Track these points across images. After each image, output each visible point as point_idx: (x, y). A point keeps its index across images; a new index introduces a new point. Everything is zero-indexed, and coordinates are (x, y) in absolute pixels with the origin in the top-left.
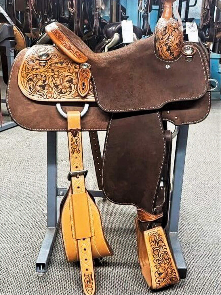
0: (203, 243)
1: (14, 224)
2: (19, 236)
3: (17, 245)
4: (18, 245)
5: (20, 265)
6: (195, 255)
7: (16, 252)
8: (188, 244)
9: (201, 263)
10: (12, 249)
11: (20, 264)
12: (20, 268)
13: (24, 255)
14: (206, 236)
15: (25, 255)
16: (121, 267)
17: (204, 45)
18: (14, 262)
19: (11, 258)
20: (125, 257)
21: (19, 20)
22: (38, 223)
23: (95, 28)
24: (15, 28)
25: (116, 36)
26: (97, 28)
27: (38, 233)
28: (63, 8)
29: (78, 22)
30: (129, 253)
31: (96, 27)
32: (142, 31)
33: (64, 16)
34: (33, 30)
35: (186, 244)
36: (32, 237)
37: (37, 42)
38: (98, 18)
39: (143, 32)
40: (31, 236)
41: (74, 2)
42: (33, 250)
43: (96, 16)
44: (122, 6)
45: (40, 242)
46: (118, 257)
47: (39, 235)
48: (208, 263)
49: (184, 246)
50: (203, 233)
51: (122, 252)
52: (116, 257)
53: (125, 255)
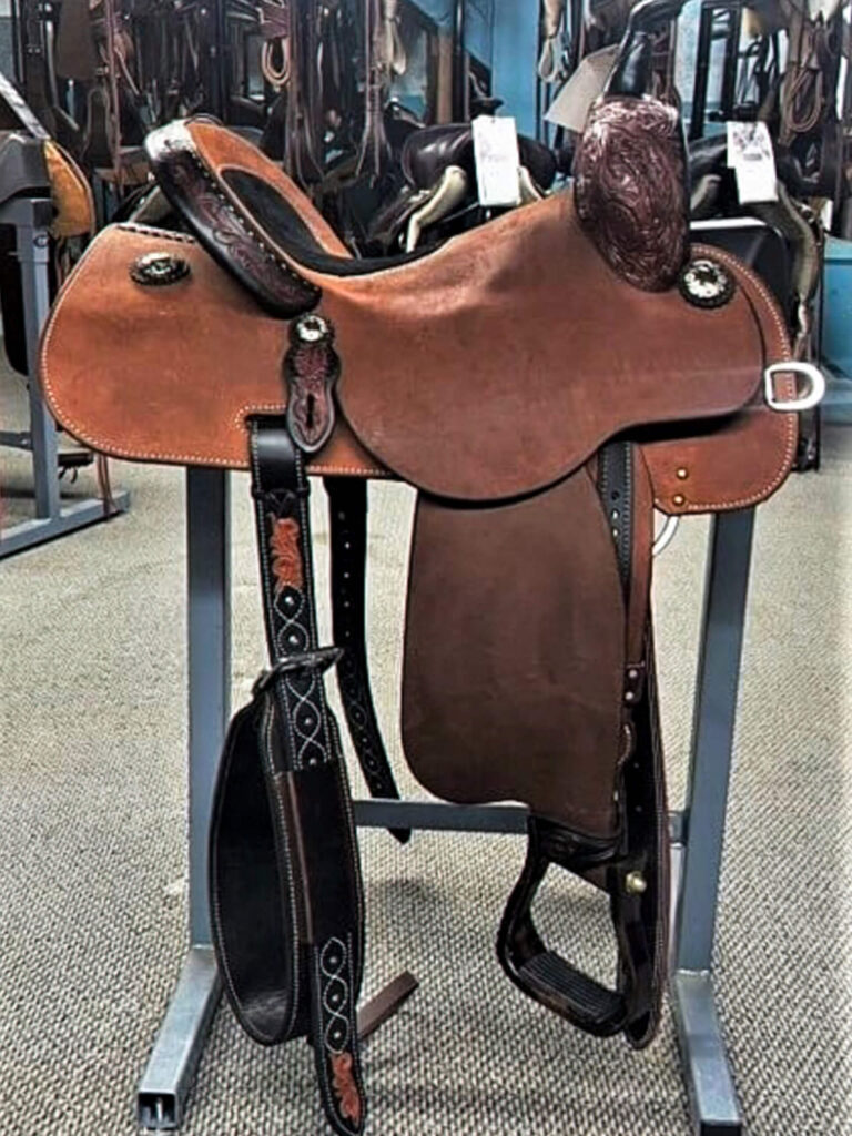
0: (808, 1013)
1: (49, 940)
2: (69, 989)
3: (60, 1027)
4: (63, 1030)
5: (71, 1114)
6: (777, 1065)
7: (53, 1061)
8: (745, 1020)
9: (799, 1097)
10: (40, 1048)
11: (69, 1109)
12: (71, 1126)
13: (87, 1069)
14: (817, 986)
15: (89, 1073)
16: (478, 1116)
17: (799, 209)
18: (47, 1101)
19: (36, 1086)
20: (492, 1074)
21: (68, 112)
22: (145, 935)
23: (370, 148)
24: (52, 151)
25: (453, 177)
26: (377, 147)
27: (144, 977)
28: (241, 67)
29: (301, 122)
30: (509, 1058)
31: (373, 144)
32: (553, 157)
33: (246, 96)
34: (123, 156)
35: (738, 1016)
36: (118, 995)
37: (138, 201)
38: (381, 109)
39: (558, 160)
40: (115, 992)
41: (285, 45)
42: (125, 1050)
43: (372, 100)
44: (473, 60)
45: (150, 1016)
46: (467, 1075)
47: (145, 987)
48: (830, 1098)
49: (732, 1025)
50: (805, 972)
51: (482, 1055)
52: (459, 1076)
53: (496, 1065)
